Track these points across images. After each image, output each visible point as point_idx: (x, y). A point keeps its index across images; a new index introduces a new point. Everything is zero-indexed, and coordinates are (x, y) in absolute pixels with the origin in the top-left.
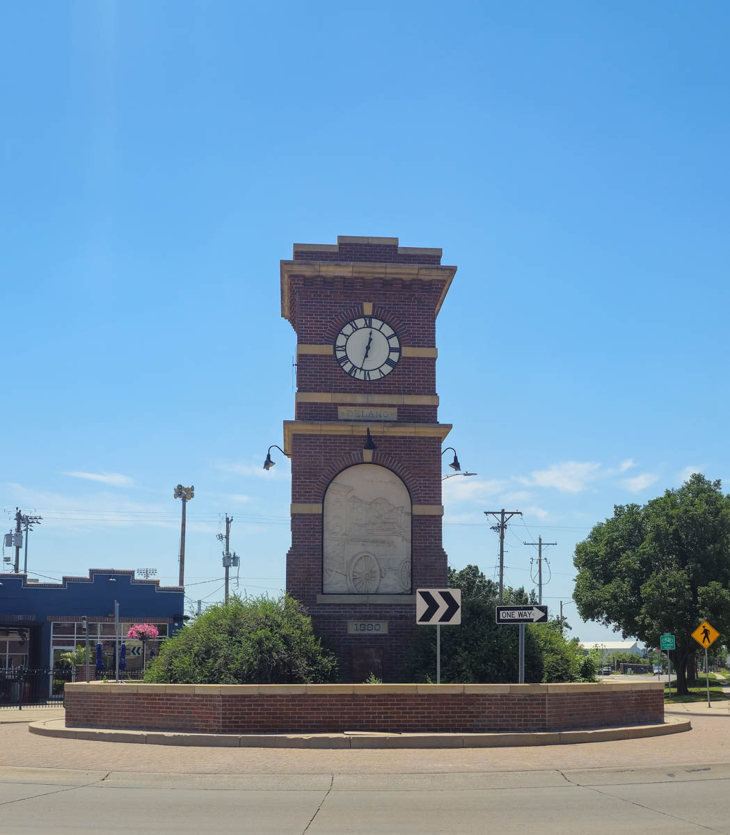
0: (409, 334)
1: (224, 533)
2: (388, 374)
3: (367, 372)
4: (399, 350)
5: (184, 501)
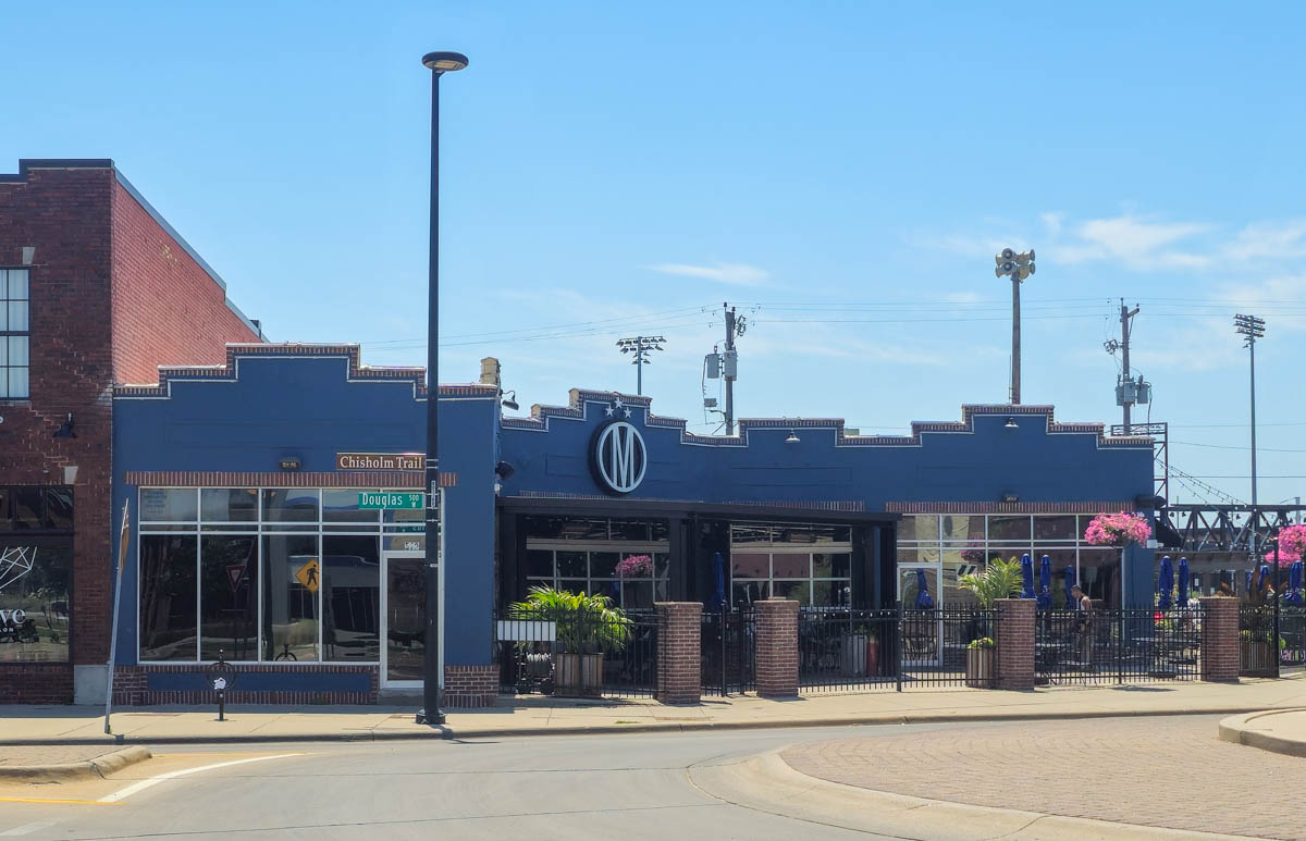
1: (1120, 340)
5: (1016, 282)
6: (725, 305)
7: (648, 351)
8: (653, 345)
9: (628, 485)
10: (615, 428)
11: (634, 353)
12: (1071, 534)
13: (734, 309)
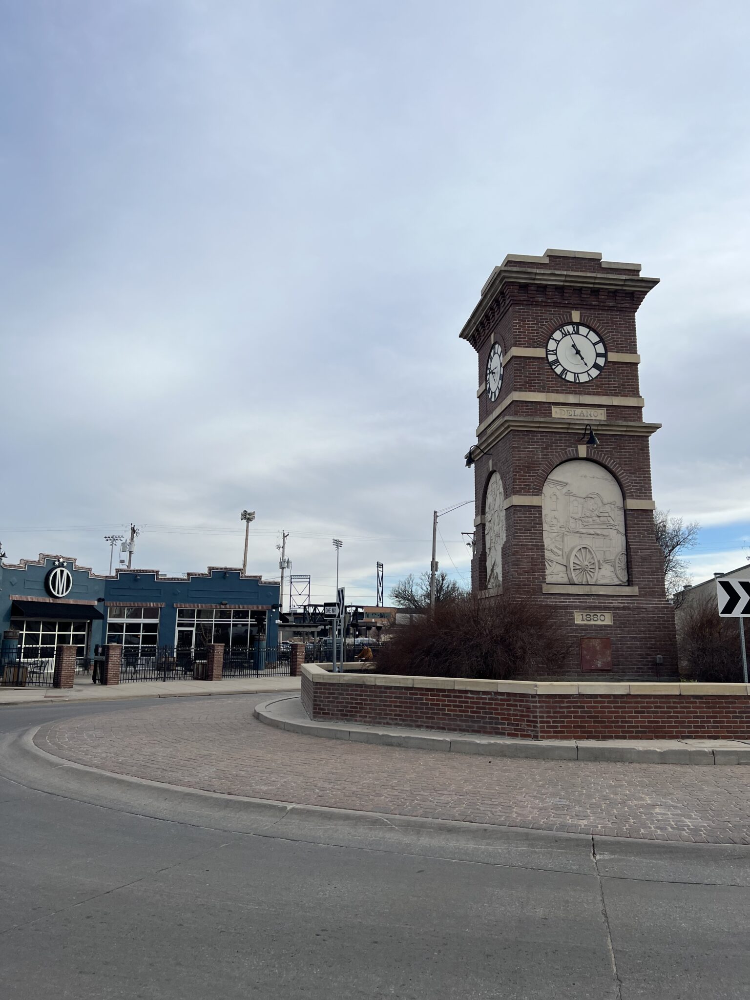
0: (614, 341)
1: (282, 545)
2: (595, 378)
3: (576, 375)
4: (604, 355)
5: (248, 522)
6: (132, 524)
7: (117, 541)
8: (118, 538)
9: (62, 593)
10: (58, 570)
11: (111, 541)
12: (247, 618)
13: (134, 526)
